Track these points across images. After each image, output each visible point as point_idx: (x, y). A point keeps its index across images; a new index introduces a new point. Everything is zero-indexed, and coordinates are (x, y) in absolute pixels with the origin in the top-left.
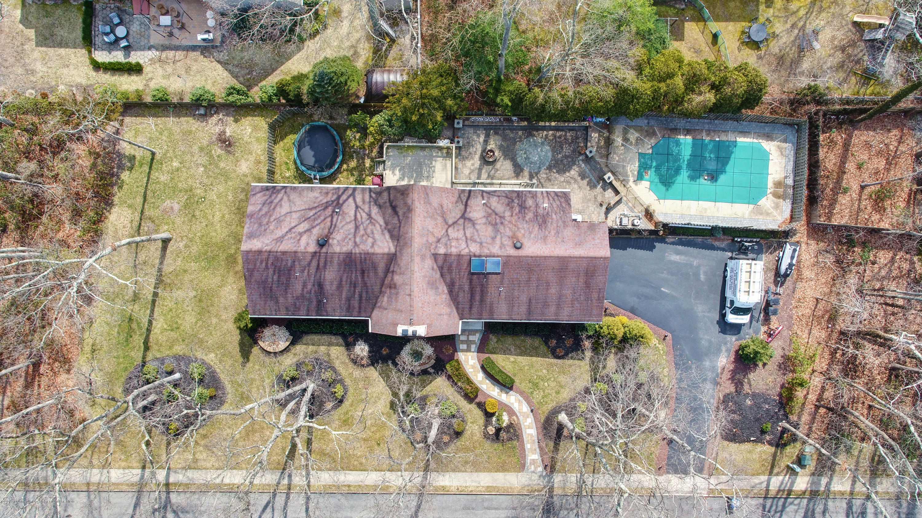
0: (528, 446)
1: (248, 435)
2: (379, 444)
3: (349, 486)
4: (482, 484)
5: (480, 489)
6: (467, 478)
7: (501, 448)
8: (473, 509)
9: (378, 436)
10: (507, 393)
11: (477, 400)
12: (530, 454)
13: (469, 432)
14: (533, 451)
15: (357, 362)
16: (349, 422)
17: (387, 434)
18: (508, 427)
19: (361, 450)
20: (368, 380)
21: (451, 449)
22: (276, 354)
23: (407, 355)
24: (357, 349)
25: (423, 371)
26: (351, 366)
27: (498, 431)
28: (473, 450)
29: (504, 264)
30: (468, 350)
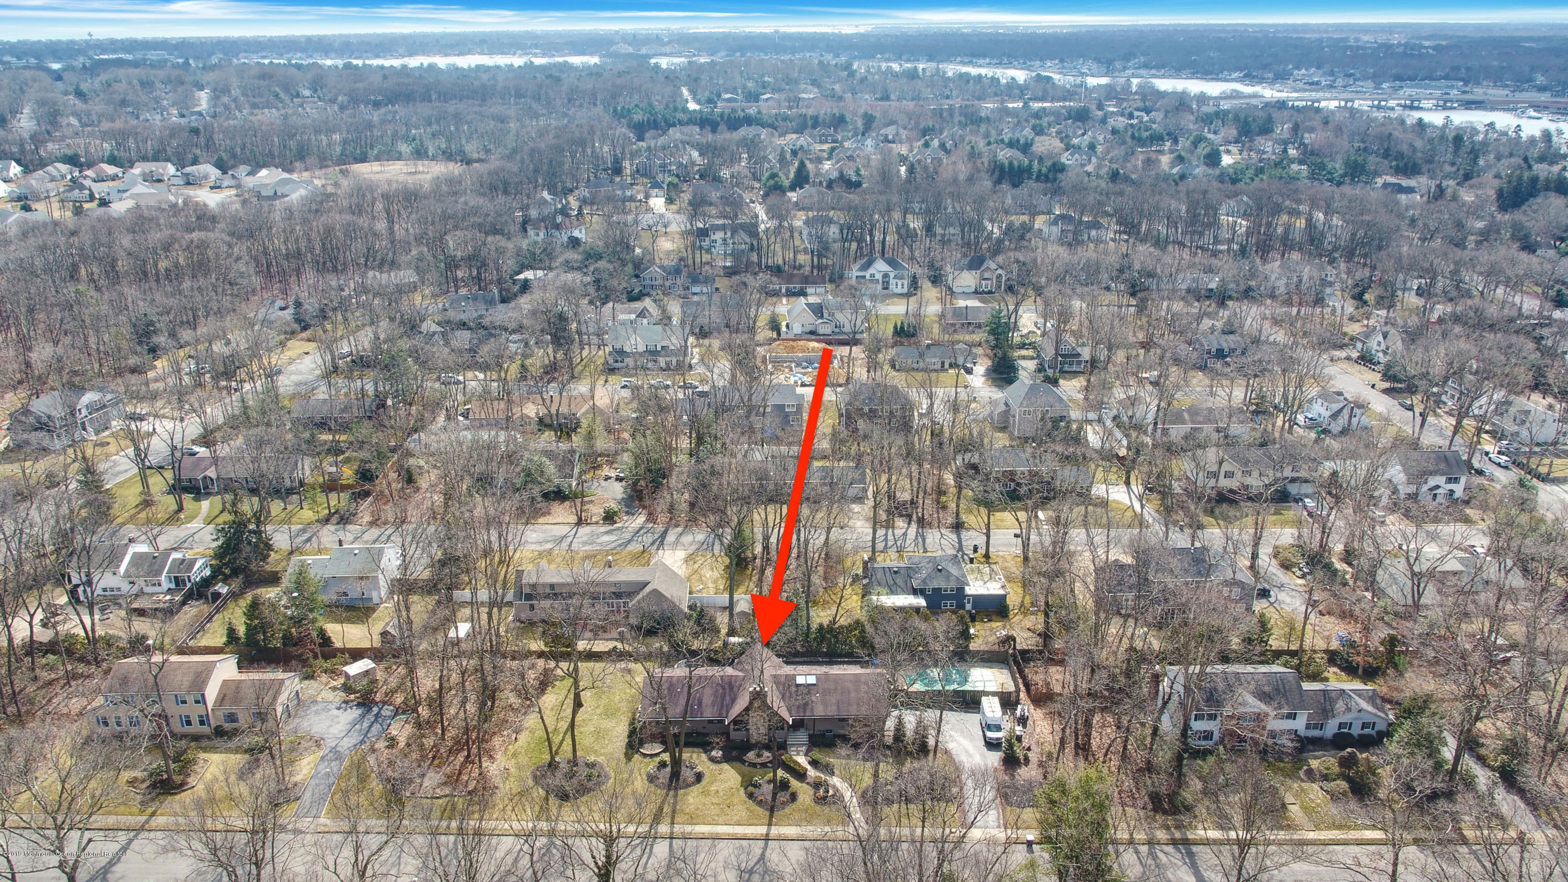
0: (851, 809)
2: (729, 807)
7: (829, 809)
9: (728, 802)
10: (830, 777)
11: (807, 780)
12: (854, 814)
13: (802, 799)
14: (855, 812)
15: (713, 760)
16: (706, 793)
17: (735, 800)
18: (833, 796)
19: (714, 810)
20: (721, 770)
21: (787, 810)
22: (652, 756)
23: (751, 755)
24: (714, 753)
25: (764, 765)
26: (709, 763)
27: (825, 798)
28: (806, 810)
29: (817, 679)
30: (798, 754)
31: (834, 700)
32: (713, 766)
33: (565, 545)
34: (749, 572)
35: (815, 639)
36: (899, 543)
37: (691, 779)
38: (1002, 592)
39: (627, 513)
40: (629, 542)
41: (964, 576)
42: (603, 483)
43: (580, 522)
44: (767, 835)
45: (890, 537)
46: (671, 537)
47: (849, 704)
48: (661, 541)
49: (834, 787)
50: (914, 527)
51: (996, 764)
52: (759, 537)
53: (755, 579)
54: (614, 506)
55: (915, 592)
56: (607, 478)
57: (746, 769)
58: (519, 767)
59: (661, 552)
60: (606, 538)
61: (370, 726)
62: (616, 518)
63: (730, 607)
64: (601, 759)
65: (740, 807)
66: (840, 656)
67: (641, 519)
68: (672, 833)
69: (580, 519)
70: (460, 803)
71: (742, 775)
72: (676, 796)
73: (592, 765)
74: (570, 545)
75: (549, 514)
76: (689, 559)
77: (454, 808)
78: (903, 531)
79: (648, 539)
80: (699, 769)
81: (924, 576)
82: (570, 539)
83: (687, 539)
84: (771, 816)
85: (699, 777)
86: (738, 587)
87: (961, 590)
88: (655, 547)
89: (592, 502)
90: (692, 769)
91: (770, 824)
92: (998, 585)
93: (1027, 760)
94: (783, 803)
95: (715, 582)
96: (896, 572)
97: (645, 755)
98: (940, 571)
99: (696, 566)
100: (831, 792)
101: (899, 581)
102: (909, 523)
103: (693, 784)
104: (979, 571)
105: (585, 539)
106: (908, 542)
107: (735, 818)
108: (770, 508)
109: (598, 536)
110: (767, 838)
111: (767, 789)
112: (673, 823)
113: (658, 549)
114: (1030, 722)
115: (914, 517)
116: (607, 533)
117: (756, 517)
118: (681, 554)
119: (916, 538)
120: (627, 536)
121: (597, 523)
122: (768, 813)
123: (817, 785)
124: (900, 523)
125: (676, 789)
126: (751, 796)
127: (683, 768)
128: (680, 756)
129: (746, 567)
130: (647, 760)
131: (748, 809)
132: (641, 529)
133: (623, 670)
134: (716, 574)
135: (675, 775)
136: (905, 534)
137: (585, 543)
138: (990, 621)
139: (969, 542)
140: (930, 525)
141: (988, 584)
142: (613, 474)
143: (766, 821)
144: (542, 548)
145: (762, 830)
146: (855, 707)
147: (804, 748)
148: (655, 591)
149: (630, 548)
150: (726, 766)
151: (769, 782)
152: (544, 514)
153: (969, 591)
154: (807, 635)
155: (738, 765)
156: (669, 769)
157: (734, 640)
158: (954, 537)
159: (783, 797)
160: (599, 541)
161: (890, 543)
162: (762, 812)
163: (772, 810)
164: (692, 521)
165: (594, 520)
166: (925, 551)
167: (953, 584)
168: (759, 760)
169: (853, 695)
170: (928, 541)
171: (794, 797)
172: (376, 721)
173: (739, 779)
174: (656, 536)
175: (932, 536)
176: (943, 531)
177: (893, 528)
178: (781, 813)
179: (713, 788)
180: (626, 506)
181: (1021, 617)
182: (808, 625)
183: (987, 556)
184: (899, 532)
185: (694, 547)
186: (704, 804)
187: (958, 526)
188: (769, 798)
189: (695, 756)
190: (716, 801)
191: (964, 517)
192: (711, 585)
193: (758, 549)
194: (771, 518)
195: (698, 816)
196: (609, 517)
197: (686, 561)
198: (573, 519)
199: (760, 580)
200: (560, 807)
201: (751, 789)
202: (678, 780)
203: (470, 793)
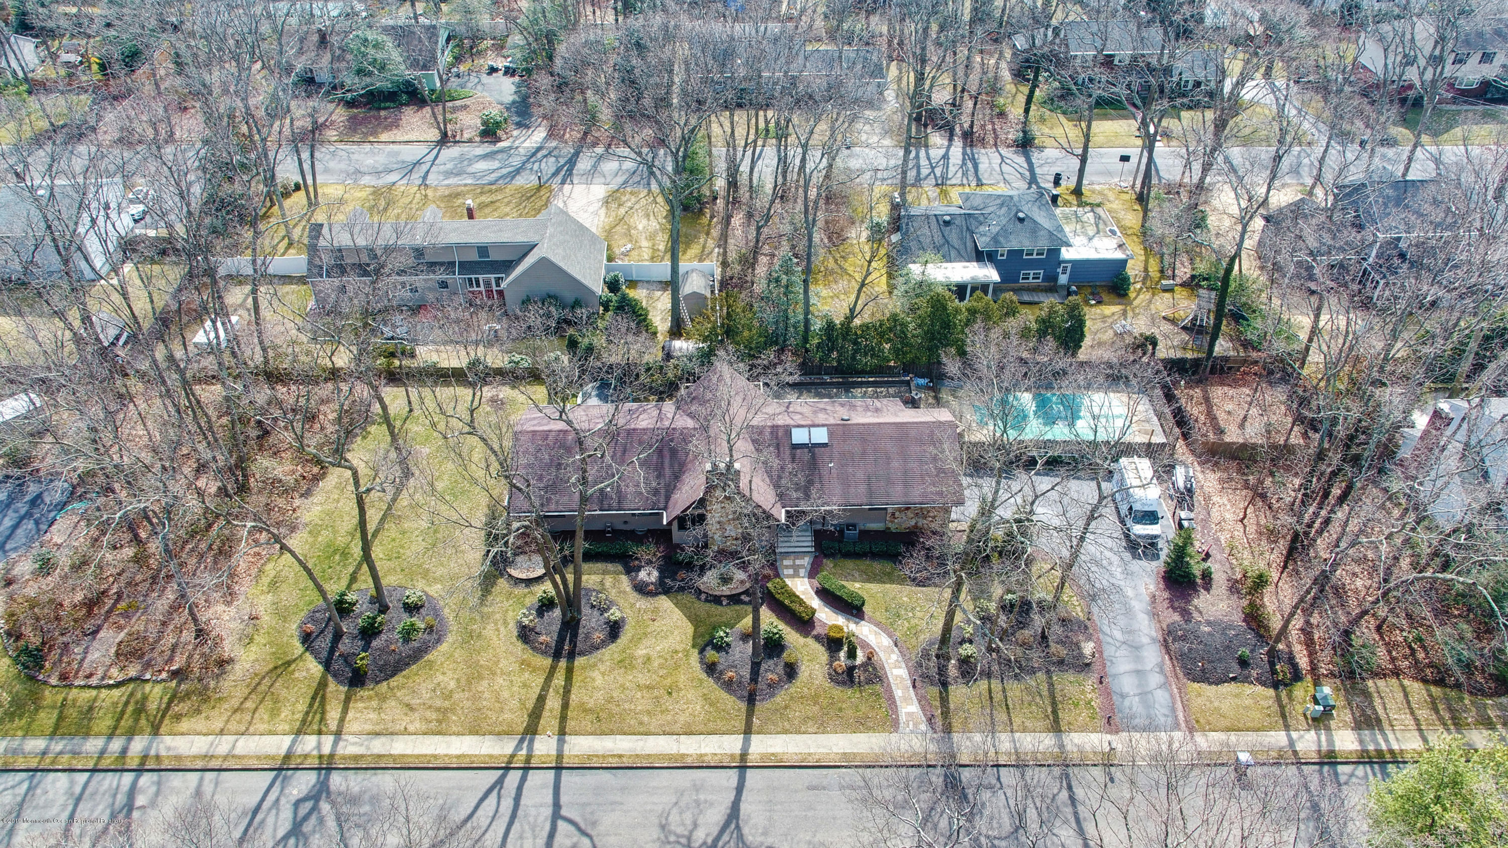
0: (898, 693)
1: (469, 682)
2: (670, 693)
3: (620, 756)
4: (835, 751)
5: (832, 756)
6: (810, 742)
7: (858, 695)
8: (824, 788)
9: (668, 681)
10: (857, 623)
11: (815, 633)
12: (904, 705)
13: (806, 674)
14: (906, 699)
15: (641, 589)
16: (625, 663)
17: (682, 678)
18: (864, 665)
19: (642, 702)
20: (656, 610)
21: (780, 698)
22: (529, 582)
23: (709, 580)
24: (642, 575)
25: (735, 599)
26: (633, 596)
27: (850, 670)
28: (815, 699)
29: (831, 434)
30: (796, 575)
31: (860, 475)
32: (642, 603)
33: (416, 177)
34: (705, 220)
35: (819, 346)
36: (938, 172)
37: (598, 636)
38: (1119, 255)
39: (519, 125)
40: (518, 171)
41: (1060, 229)
42: (485, 78)
43: (445, 140)
44: (744, 755)
45: (923, 162)
46: (584, 164)
47: (889, 482)
48: (567, 171)
49: (865, 645)
50: (958, 143)
51: (1152, 588)
52: (721, 166)
53: (715, 232)
54: (495, 112)
55: (980, 256)
56: (493, 70)
57: (703, 608)
58: (281, 614)
59: (567, 187)
60: (482, 165)
61: (16, 527)
62: (500, 133)
63: (673, 284)
64: (435, 590)
65: (691, 695)
66: (862, 373)
67: (538, 135)
68: (560, 756)
69: (445, 135)
70: (155, 694)
71: (695, 620)
72: (570, 671)
73: (412, 608)
74: (425, 178)
75: (397, 127)
76: (609, 200)
77: (140, 710)
78: (942, 152)
79: (549, 167)
80: (615, 614)
81: (995, 230)
82: (424, 168)
83: (610, 166)
84: (750, 713)
85: (614, 630)
86: (688, 245)
87: (1054, 252)
88: (559, 179)
89: (465, 107)
90: (603, 611)
91: (748, 731)
92: (1112, 243)
93: (1207, 576)
94: (772, 686)
95: (651, 237)
96: (947, 223)
97: (518, 581)
98: (1021, 220)
99: (622, 211)
100: (860, 657)
101: (954, 238)
102: (951, 140)
103: (603, 644)
104: (1078, 219)
105: (449, 166)
106: (952, 170)
107: (682, 718)
108: (740, 117)
109: (471, 162)
110: (742, 766)
111: (742, 652)
112: (562, 732)
113: (563, 182)
114: (1198, 498)
115: (957, 129)
116: (485, 157)
117: (715, 129)
118: (599, 191)
119: (964, 163)
120: (516, 162)
121: (470, 141)
122: (743, 706)
123: (833, 644)
124: (937, 139)
125: (572, 656)
126: (711, 669)
127: (586, 610)
128: (578, 580)
129: (701, 212)
130: (521, 590)
131: (705, 697)
132: (539, 149)
133: (493, 400)
134: (654, 225)
135: (570, 626)
136: (946, 157)
137: (448, 174)
138: (1099, 303)
139: (1045, 169)
140: (983, 142)
141: (1096, 241)
142: (501, 63)
143: (741, 725)
144: (380, 183)
145: (731, 744)
146: (899, 488)
147: (806, 561)
148: (544, 262)
149: (520, 181)
150: (664, 602)
151: (745, 637)
152: (388, 128)
153: (1067, 254)
154: (806, 340)
155: (688, 598)
156: (557, 613)
157: (681, 346)
158: (1021, 160)
159: (771, 671)
160: (470, 170)
161: (925, 171)
162: (734, 705)
163: (751, 700)
164: (618, 138)
165: (466, 136)
166: (980, 184)
167: (1044, 244)
168: (725, 590)
169: (895, 464)
170: (981, 166)
171: (791, 671)
172: (28, 515)
173: (690, 629)
174: (562, 161)
175: (988, 159)
176: (1004, 151)
177: (927, 146)
178: (767, 704)
179: (641, 652)
180: (518, 114)
181: (1148, 296)
182: (807, 322)
183: (1077, 192)
184: (936, 154)
185: (620, 179)
186: (623, 688)
187: (1025, 144)
188: (746, 672)
189: (609, 580)
190: (643, 679)
191: (1036, 129)
192: (645, 243)
193: (720, 184)
194: (740, 132)
195: (611, 715)
196: (490, 132)
197: (606, 202)
198: (434, 135)
199: (724, 238)
200: (347, 700)
201: (711, 654)
202: (575, 635)
203: (175, 674)
